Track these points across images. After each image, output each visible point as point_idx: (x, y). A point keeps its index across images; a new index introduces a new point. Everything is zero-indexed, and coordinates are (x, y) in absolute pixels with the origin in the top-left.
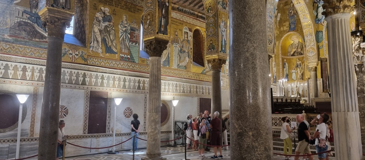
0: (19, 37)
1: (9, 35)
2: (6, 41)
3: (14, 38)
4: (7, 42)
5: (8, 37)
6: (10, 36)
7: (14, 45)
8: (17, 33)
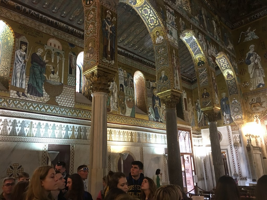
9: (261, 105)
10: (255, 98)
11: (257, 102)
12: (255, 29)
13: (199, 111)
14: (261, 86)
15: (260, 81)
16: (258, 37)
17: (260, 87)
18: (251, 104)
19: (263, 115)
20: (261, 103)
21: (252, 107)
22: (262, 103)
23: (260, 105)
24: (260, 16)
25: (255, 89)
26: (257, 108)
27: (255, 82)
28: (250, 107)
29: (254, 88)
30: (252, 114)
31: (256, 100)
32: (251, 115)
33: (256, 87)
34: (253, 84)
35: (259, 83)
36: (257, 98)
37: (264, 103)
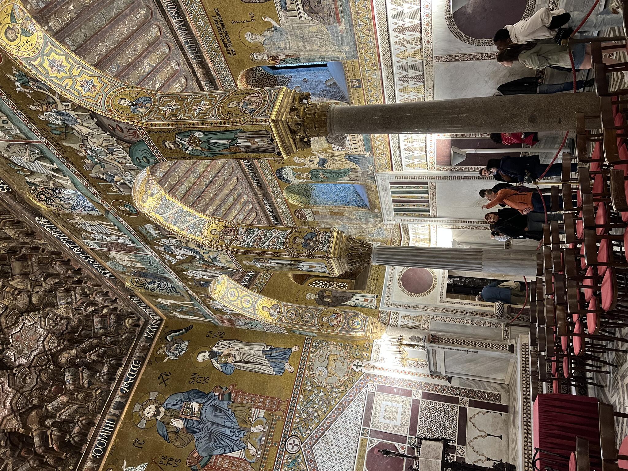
0: (336, 8)
1: (337, 24)
2: (350, 27)
3: (340, 15)
4: (351, 25)
5: (343, 24)
6: (339, 21)
7: (353, 14)
8: (328, 13)
12: (125, 461)
16: (143, 465)
24: (109, 438)
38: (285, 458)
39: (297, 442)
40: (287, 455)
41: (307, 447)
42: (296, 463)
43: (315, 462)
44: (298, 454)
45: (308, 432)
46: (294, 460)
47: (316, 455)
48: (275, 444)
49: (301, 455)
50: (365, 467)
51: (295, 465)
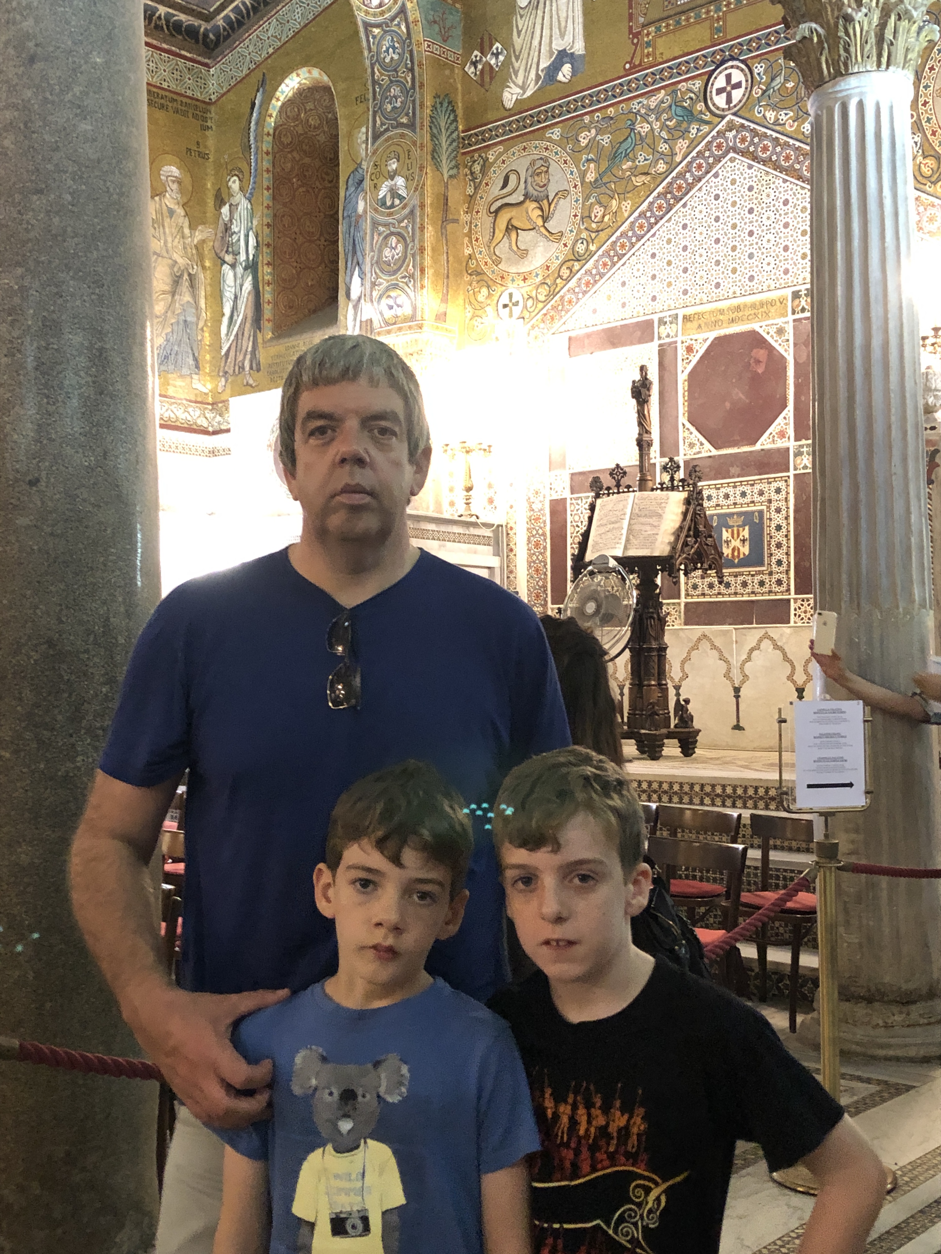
9: (545, 219)
10: (522, 165)
11: (527, 196)
13: (233, 266)
14: (565, 73)
15: (562, 35)
17: (560, 77)
18: (497, 212)
19: (543, 291)
20: (545, 202)
21: (499, 234)
22: (550, 205)
23: (542, 217)
25: (529, 93)
26: (525, 238)
27: (536, 42)
28: (486, 239)
29: (524, 88)
30: (488, 287)
31: (523, 180)
32: (484, 291)
33: (538, 77)
34: (524, 55)
35: (558, 45)
36: (533, 163)
37: (562, 201)
38: (690, 84)
39: (737, 95)
40: (698, 84)
41: (730, 135)
42: (685, 125)
43: (700, 180)
44: (707, 117)
45: (771, 115)
46: (690, 115)
47: (716, 175)
48: (718, 30)
49: (705, 128)
50: (712, 335)
51: (679, 124)
